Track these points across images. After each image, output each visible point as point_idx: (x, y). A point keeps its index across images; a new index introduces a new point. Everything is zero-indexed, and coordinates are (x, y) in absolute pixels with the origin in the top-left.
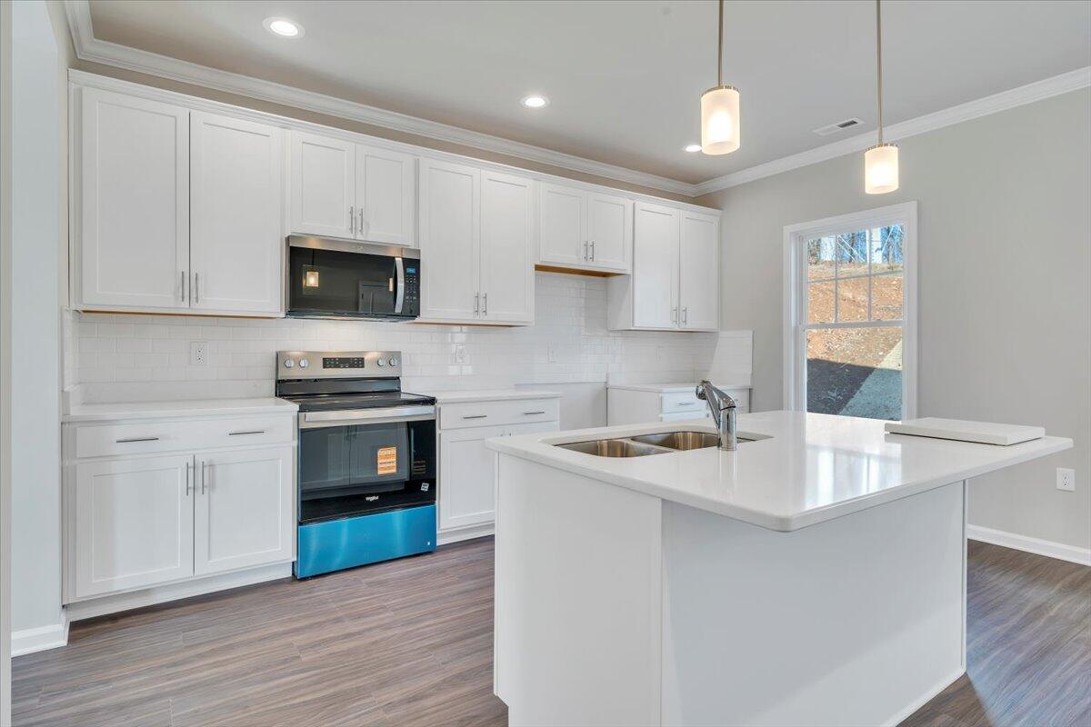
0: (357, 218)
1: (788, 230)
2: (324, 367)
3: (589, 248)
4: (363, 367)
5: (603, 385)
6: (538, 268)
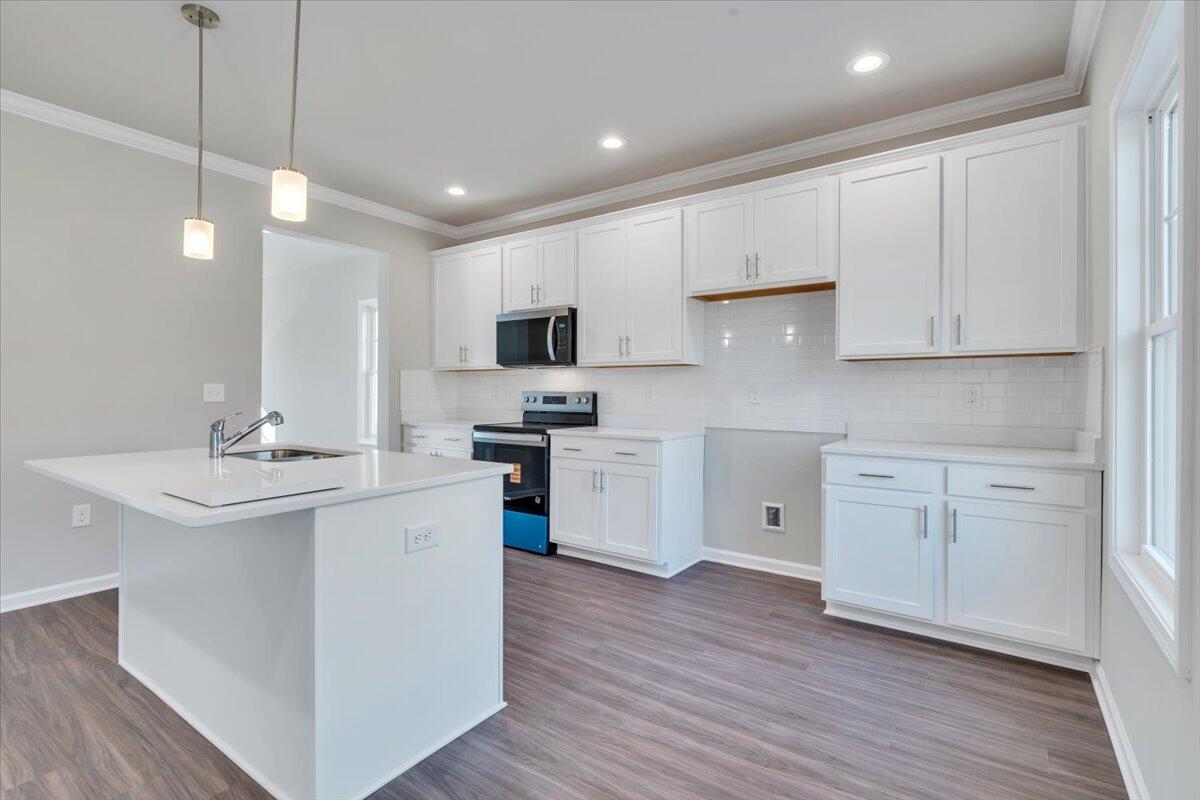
2: (544, 403)
3: (753, 263)
4: (566, 403)
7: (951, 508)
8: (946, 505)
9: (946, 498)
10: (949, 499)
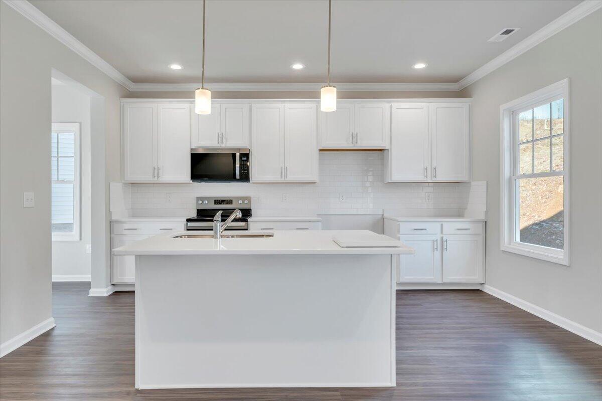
0: (221, 137)
1: (503, 107)
2: (215, 204)
3: (354, 137)
4: (232, 204)
5: (380, 216)
6: (321, 150)
7: (445, 239)
8: (442, 238)
9: (442, 236)
10: (443, 235)
